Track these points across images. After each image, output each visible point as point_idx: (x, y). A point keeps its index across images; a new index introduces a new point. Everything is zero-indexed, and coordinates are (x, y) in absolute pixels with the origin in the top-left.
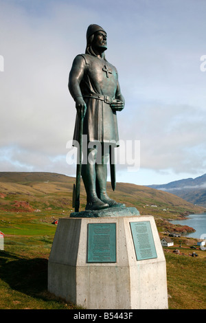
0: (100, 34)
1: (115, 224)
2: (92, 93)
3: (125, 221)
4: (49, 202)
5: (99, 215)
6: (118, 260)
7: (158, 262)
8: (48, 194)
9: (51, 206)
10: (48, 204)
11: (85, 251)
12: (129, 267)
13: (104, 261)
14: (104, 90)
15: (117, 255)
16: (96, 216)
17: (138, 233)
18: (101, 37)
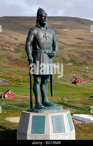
0: (43, 16)
1: (45, 116)
2: (38, 49)
3: (49, 115)
4: (69, 55)
5: (39, 112)
6: (45, 133)
7: (65, 134)
8: (68, 46)
9: (71, 61)
10: (68, 59)
11: (31, 128)
12: (49, 135)
13: (39, 133)
14: (44, 47)
15: (45, 130)
16: (37, 112)
17: (55, 121)
18: (43, 18)
